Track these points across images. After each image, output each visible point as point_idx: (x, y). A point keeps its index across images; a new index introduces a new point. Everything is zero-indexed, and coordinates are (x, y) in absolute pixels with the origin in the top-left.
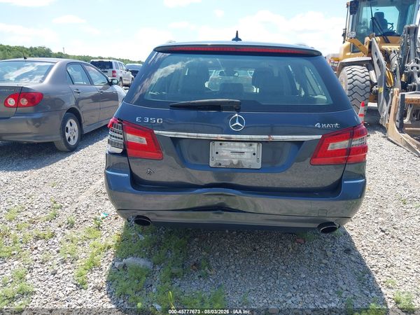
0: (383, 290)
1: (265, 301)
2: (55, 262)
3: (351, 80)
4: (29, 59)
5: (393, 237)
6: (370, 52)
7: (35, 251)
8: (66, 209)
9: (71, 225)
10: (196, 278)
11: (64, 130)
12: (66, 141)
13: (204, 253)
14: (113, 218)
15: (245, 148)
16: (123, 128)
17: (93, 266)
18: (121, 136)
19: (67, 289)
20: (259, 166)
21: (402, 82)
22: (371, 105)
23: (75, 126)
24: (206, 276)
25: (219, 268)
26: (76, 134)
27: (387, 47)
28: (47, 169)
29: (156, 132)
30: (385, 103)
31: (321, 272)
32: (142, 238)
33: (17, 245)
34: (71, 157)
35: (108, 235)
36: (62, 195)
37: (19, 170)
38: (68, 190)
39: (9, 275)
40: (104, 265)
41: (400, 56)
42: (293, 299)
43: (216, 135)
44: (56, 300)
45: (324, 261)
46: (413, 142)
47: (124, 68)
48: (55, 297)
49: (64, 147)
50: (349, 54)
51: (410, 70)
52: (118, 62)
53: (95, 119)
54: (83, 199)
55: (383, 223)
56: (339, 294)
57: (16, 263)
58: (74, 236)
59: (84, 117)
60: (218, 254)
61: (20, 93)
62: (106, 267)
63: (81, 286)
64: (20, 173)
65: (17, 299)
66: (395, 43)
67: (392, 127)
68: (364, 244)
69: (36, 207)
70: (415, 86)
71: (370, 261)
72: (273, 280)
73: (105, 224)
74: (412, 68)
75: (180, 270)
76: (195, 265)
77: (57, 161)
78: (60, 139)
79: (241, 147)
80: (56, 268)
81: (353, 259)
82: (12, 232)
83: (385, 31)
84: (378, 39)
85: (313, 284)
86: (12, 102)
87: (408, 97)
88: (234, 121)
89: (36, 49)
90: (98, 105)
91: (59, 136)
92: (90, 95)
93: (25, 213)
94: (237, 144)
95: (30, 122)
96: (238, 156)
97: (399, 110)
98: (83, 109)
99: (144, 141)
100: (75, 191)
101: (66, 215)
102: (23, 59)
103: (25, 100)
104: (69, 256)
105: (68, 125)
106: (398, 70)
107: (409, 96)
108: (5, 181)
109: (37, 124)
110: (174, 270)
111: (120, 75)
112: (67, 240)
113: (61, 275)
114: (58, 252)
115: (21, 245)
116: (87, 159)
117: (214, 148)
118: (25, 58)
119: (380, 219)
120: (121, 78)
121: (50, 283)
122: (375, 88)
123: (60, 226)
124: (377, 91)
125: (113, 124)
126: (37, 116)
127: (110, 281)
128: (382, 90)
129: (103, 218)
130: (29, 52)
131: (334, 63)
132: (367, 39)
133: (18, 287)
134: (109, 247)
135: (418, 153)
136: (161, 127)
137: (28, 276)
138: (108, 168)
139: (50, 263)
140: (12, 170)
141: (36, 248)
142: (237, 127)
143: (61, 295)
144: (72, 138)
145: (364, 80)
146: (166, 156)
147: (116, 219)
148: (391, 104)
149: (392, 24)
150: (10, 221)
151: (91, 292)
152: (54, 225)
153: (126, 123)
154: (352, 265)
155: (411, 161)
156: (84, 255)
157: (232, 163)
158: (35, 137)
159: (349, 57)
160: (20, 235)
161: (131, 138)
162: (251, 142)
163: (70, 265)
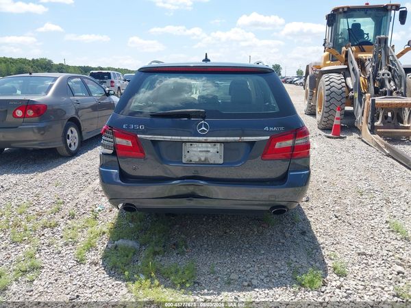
0: (326, 261)
1: (229, 270)
2: (60, 245)
3: (329, 87)
4: (34, 74)
5: (344, 222)
6: (346, 61)
7: (43, 237)
8: (68, 204)
9: (72, 217)
10: (175, 254)
11: (66, 137)
12: (68, 147)
13: (183, 236)
14: (108, 211)
15: (210, 148)
16: (113, 133)
17: (90, 247)
18: (112, 140)
19: (69, 264)
20: (221, 161)
21: (375, 88)
22: (348, 108)
23: (76, 134)
24: (183, 253)
25: (194, 247)
26: (77, 141)
27: (362, 55)
28: (51, 172)
29: (138, 136)
30: (359, 107)
31: (278, 249)
32: (132, 225)
33: (27, 232)
34: (71, 161)
35: (103, 223)
36: (64, 193)
37: (26, 173)
38: (69, 189)
39: (21, 255)
40: (99, 247)
41: (373, 64)
42: (251, 269)
43: (187, 138)
44: (60, 272)
45: (282, 241)
46: (382, 143)
47: (122, 78)
48: (60, 270)
49: (65, 152)
50: (329, 62)
51: (381, 77)
52: (116, 72)
53: (94, 127)
54: (83, 196)
55: (338, 211)
56: (289, 264)
57: (27, 246)
58: (75, 225)
59: (84, 125)
60: (194, 236)
61: (27, 106)
62: (101, 248)
63: (80, 262)
64: (27, 175)
65: (29, 272)
66: (369, 52)
67: (365, 128)
68: (318, 227)
69: (42, 202)
70: (386, 91)
71: (320, 240)
72: (236, 255)
73: (100, 215)
74: (383, 75)
75: (162, 249)
76: (174, 245)
77: (60, 165)
78: (62, 145)
79: (207, 147)
80: (60, 249)
81: (306, 238)
82: (23, 223)
83: (360, 41)
84: (354, 48)
85: (270, 258)
86: (19, 113)
87: (379, 102)
88: (200, 127)
89: (37, 60)
90: (96, 114)
91: (61, 142)
92: (89, 105)
93: (33, 208)
94: (204, 145)
95: (36, 131)
96: (204, 154)
97: (370, 113)
98: (83, 117)
99: (130, 143)
100: (75, 190)
101: (68, 208)
102: (28, 75)
103: (31, 111)
104: (70, 240)
105: (69, 133)
106: (371, 77)
107: (379, 100)
108: (15, 182)
109: (42, 132)
110: (157, 249)
111: (118, 85)
112: (69, 228)
113: (64, 254)
114: (62, 237)
115: (31, 233)
116: (87, 163)
117: (186, 147)
118: (30, 74)
119: (337, 208)
120: (119, 88)
121: (55, 260)
122: (351, 94)
123: (63, 218)
124: (353, 96)
125: (105, 131)
126: (41, 125)
127: (104, 258)
128: (356, 95)
129: (99, 211)
130: (31, 64)
131: (316, 71)
132: (344, 49)
133: (29, 263)
134: (104, 233)
135: (385, 152)
136: (143, 132)
137: (37, 256)
138: (101, 166)
139: (55, 246)
140: (20, 173)
141: (43, 235)
142: (203, 131)
143: (64, 268)
144: (72, 144)
145: (340, 86)
146: (147, 156)
147: (111, 211)
148: (364, 108)
149: (368, 34)
150: (21, 214)
151: (88, 266)
152: (58, 217)
153: (116, 129)
154: (306, 243)
155: (378, 159)
156: (83, 239)
157: (200, 160)
158: (39, 144)
159: (329, 65)
160: (29, 225)
161: (119, 141)
162: (215, 142)
163: (71, 247)
